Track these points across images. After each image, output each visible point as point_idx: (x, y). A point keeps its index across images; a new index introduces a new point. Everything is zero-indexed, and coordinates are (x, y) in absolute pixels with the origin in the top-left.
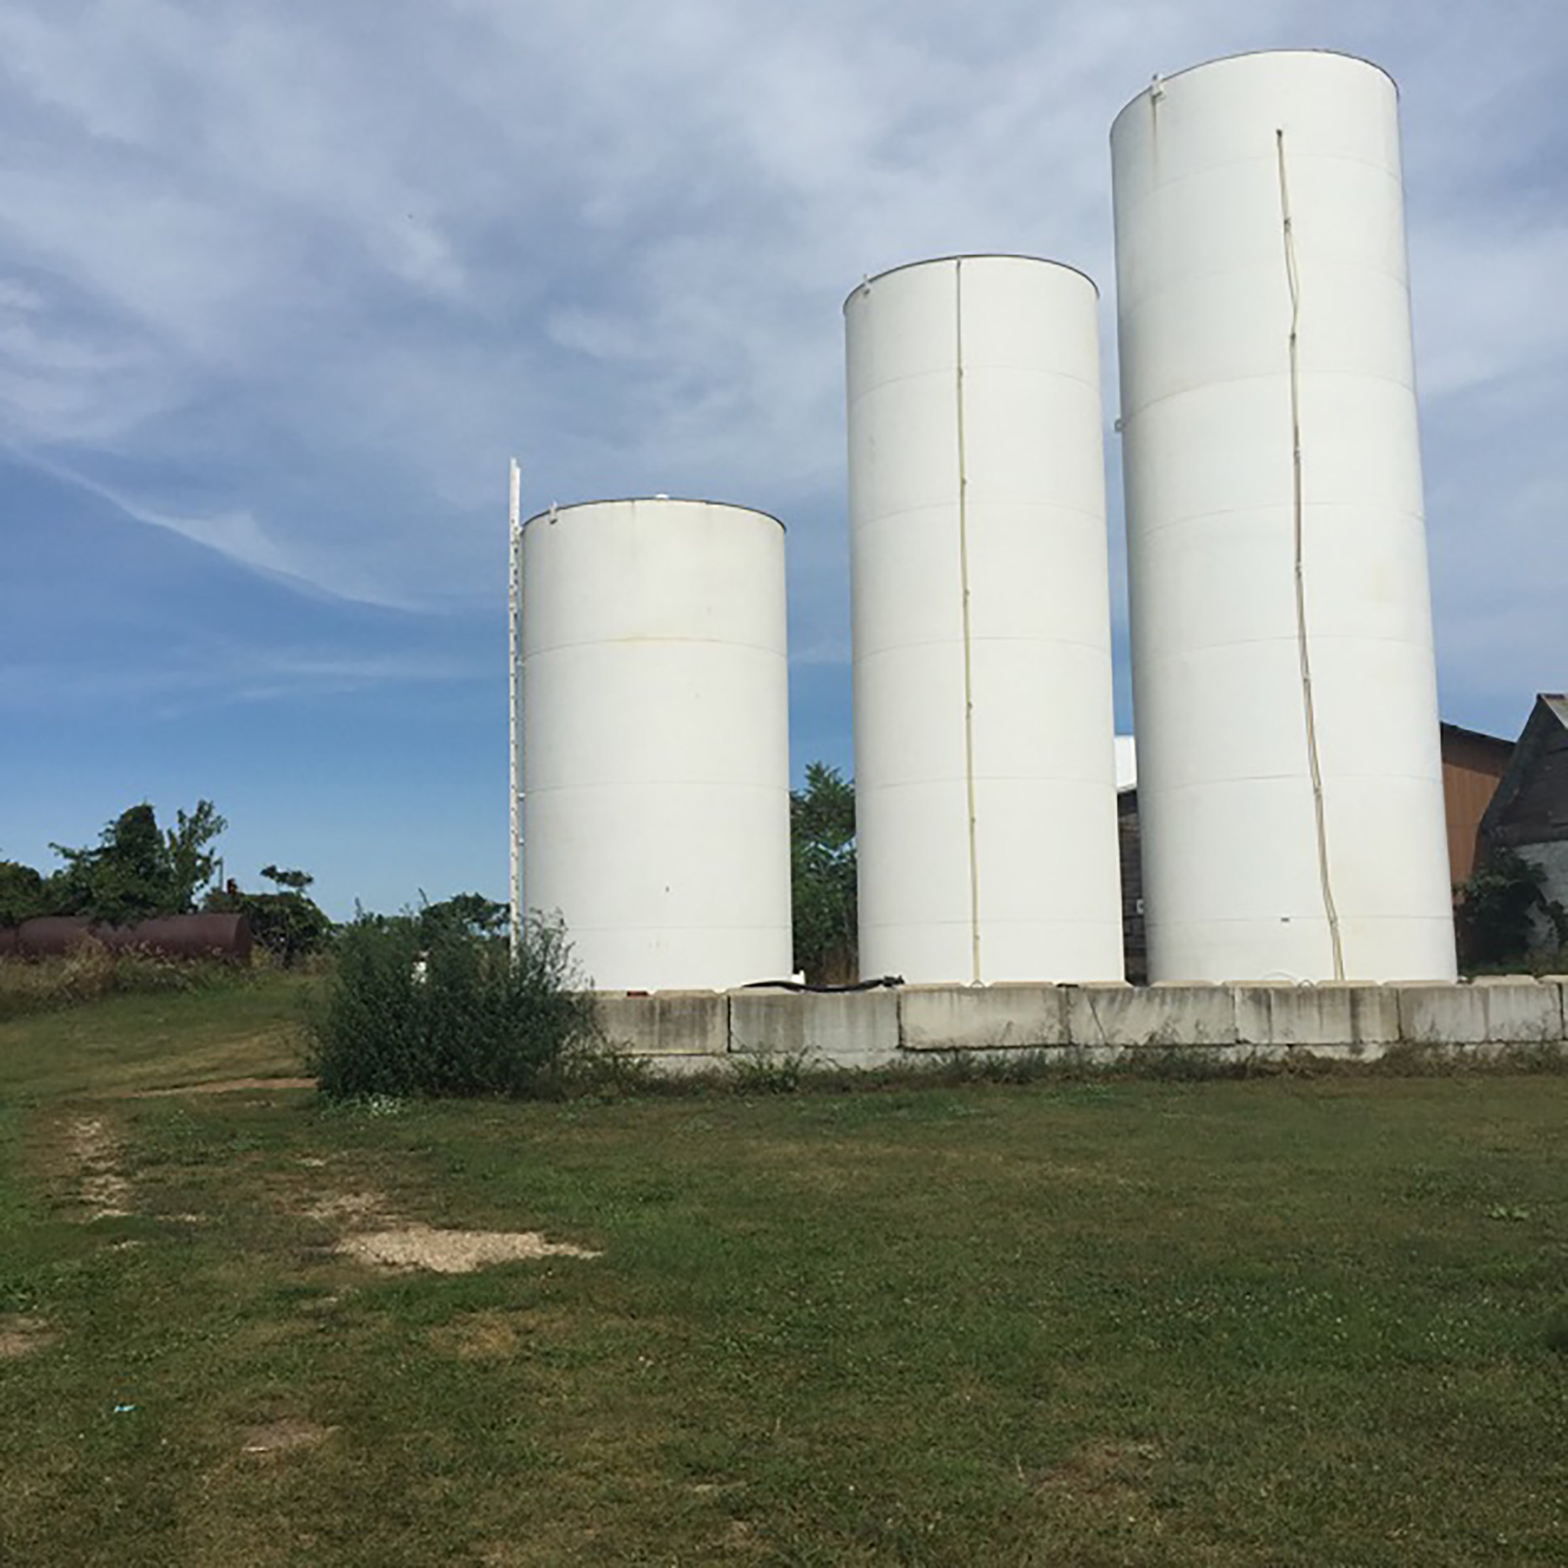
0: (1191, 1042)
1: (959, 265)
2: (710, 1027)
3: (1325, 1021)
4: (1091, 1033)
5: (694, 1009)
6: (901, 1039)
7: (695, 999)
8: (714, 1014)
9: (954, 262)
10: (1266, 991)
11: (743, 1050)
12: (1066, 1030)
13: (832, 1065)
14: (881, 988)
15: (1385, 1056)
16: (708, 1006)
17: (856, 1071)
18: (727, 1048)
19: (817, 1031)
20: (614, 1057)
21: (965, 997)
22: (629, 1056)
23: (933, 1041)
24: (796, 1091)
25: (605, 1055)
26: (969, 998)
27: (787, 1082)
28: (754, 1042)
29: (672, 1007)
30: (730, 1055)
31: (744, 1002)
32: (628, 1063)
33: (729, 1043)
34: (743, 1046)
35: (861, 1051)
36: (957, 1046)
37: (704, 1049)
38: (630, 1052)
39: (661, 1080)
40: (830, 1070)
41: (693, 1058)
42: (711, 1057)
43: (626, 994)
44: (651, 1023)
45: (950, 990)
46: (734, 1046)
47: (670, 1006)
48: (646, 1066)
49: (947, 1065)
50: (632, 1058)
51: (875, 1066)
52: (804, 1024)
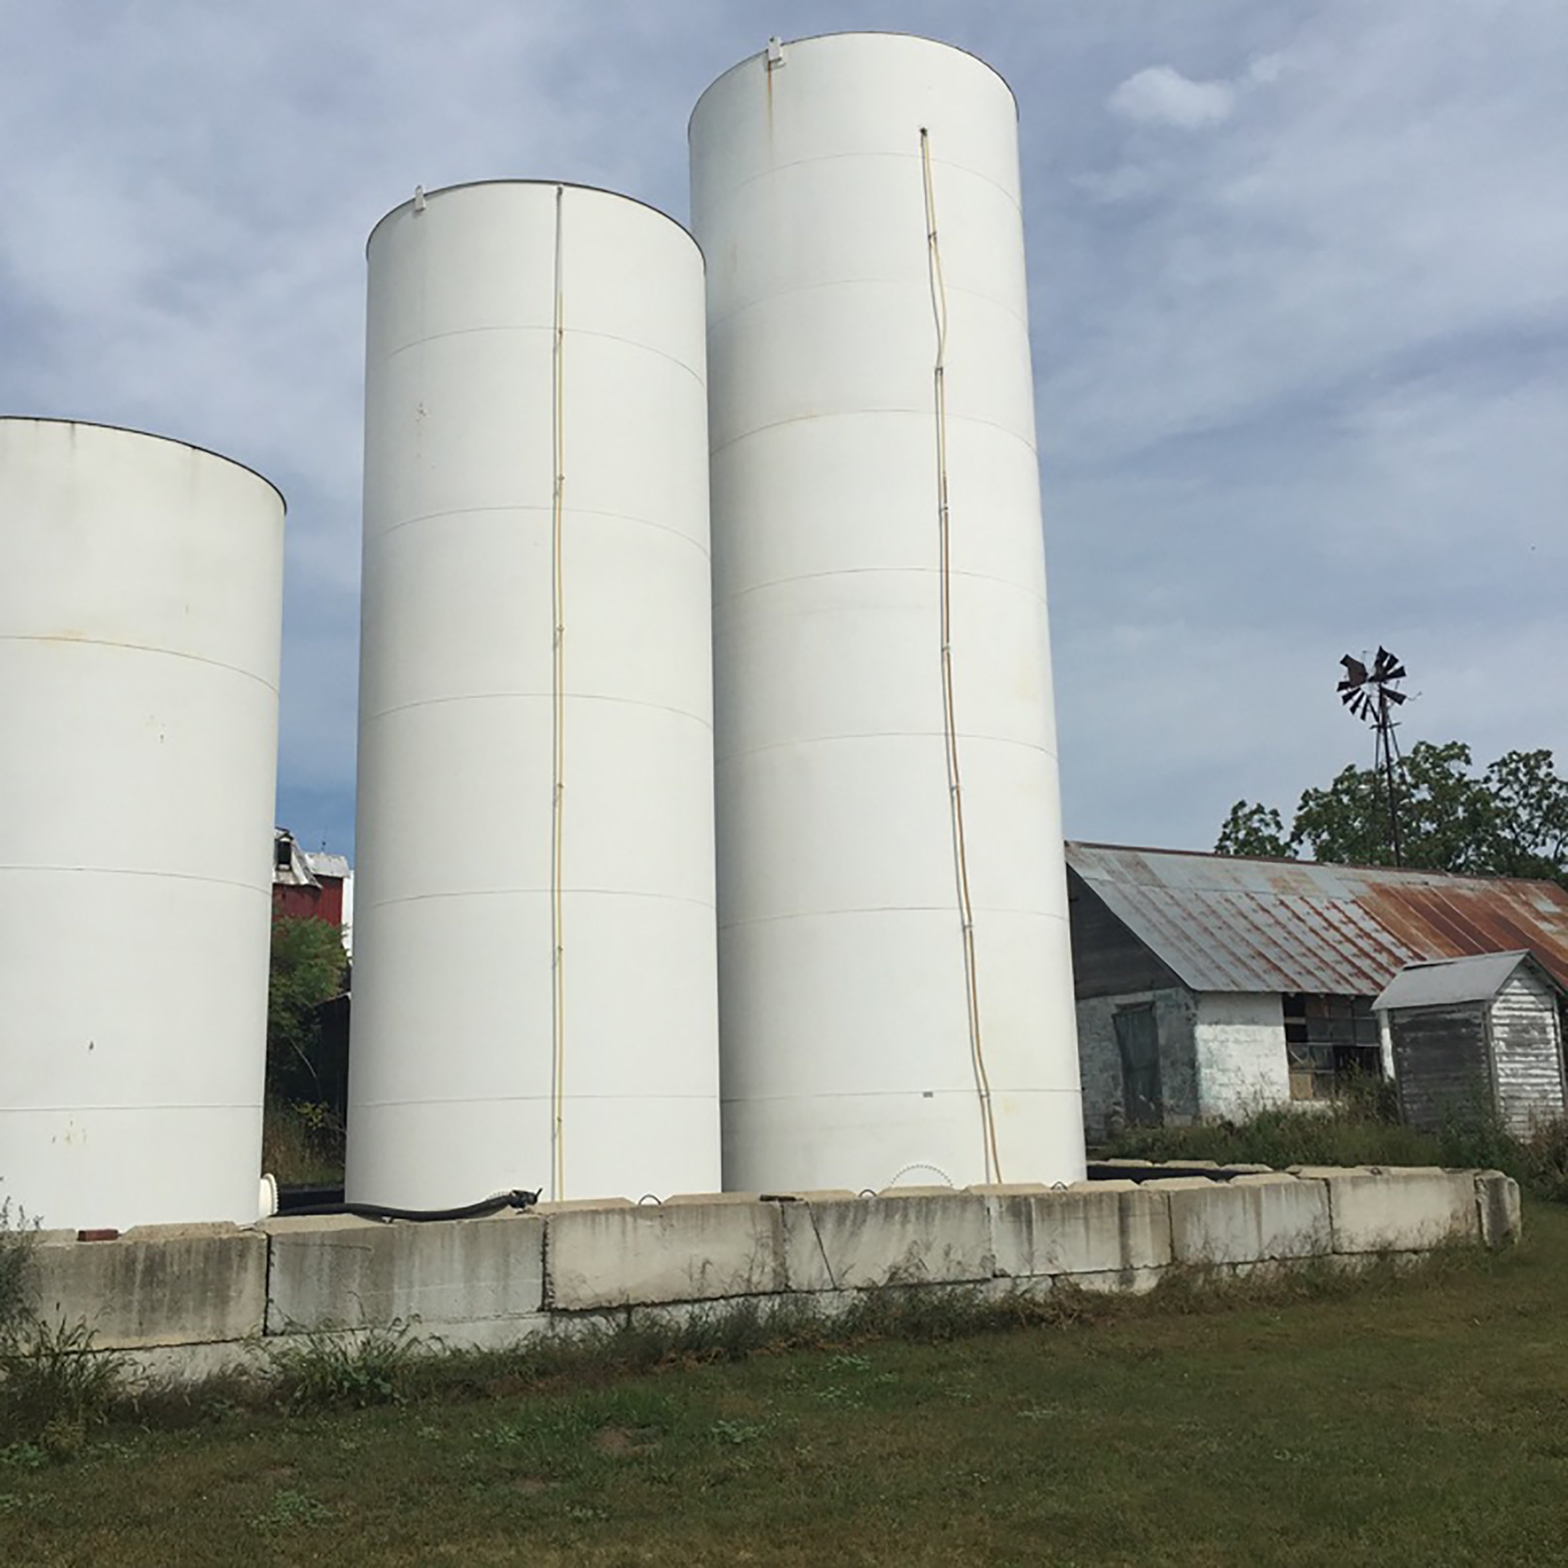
0: (939, 1280)
1: (560, 192)
2: (233, 1293)
3: (1092, 1243)
4: (814, 1273)
5: (207, 1259)
6: (545, 1295)
7: (210, 1242)
8: (243, 1268)
9: (555, 188)
10: (1026, 1198)
12: (781, 1272)
13: (436, 1346)
14: (509, 1212)
15: (1159, 1286)
16: (233, 1255)
17: (476, 1354)
18: (262, 1327)
19: (416, 1289)
20: (55, 1357)
21: (640, 1221)
22: (83, 1353)
23: (597, 1295)
24: (394, 1399)
25: (37, 1355)
26: (649, 1223)
27: (378, 1386)
28: (309, 1315)
29: (168, 1259)
30: (268, 1339)
31: (296, 1244)
32: (83, 1367)
33: (266, 1320)
34: (290, 1323)
35: (485, 1318)
36: (632, 1302)
37: (221, 1332)
38: (88, 1345)
39: (143, 1397)
40: (436, 1356)
41: (201, 1348)
42: (233, 1346)
43: (77, 1236)
44: (127, 1289)
45: (622, 1211)
46: (275, 1323)
47: (163, 1254)
48: (115, 1370)
49: (617, 1335)
50: (90, 1356)
51: (506, 1343)
52: (396, 1276)
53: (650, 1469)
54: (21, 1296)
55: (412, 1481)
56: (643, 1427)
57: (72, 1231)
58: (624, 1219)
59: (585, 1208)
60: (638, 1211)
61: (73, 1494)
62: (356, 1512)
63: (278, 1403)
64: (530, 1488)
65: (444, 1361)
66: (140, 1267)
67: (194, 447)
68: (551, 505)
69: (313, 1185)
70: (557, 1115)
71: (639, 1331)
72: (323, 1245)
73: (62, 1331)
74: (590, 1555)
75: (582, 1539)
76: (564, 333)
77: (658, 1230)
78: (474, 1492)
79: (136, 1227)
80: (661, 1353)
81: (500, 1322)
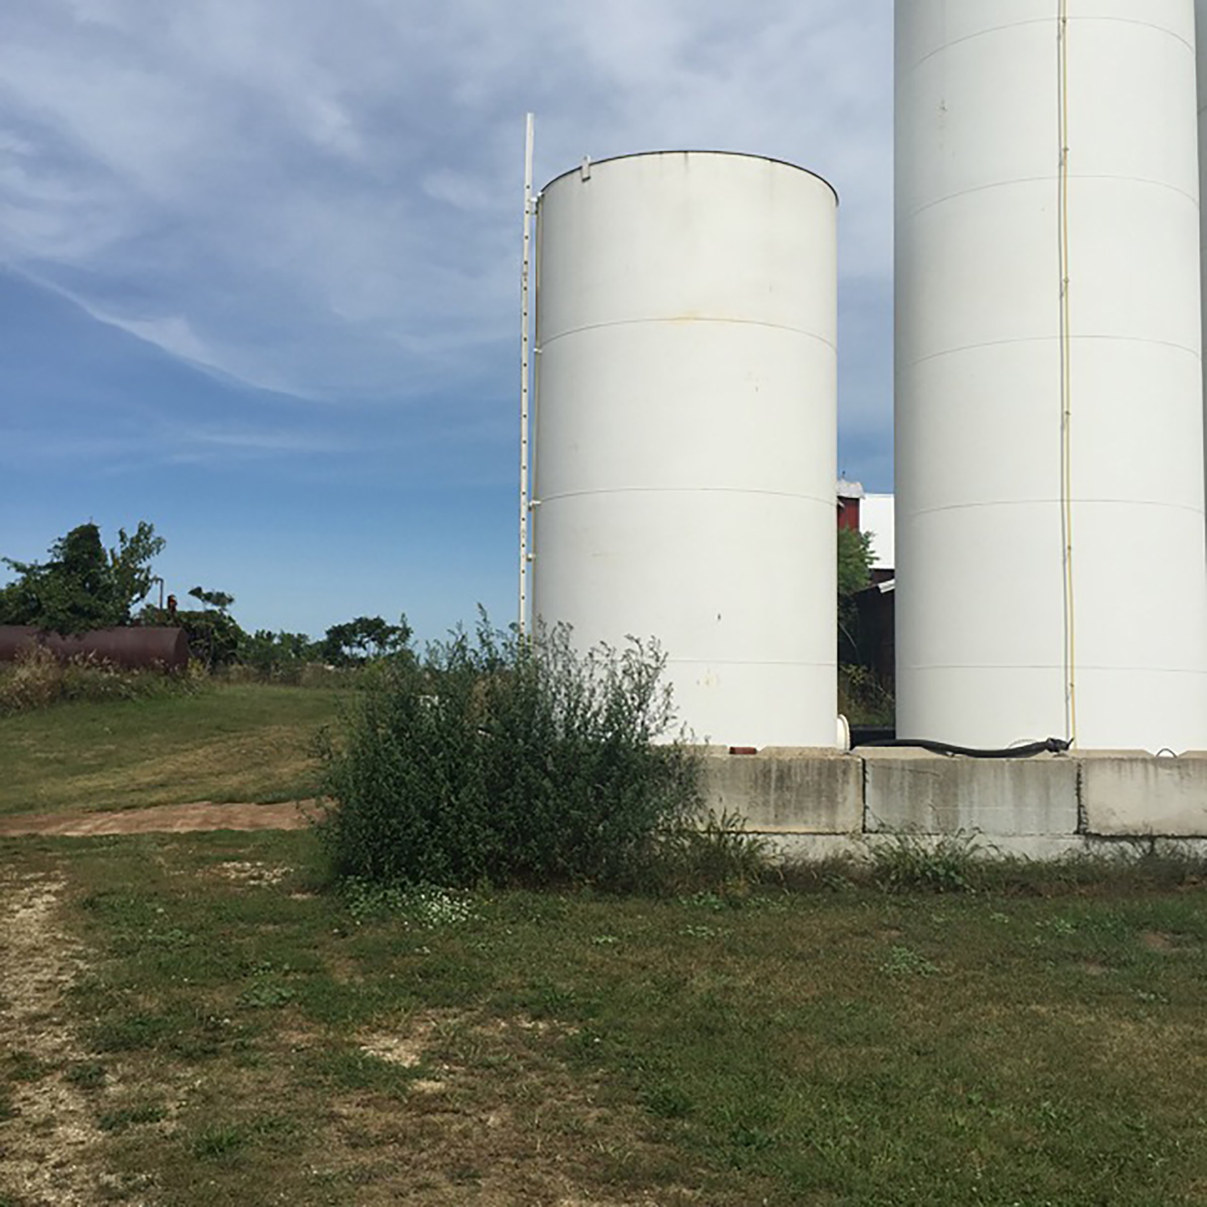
2: (840, 799)
5: (820, 774)
6: (1080, 822)
7: (822, 762)
8: (845, 782)
11: (883, 828)
13: (994, 853)
14: (1046, 755)
16: (839, 772)
17: (1025, 862)
18: (861, 826)
19: (976, 808)
20: (721, 834)
21: (1160, 770)
22: (738, 833)
23: (1125, 826)
24: (965, 889)
25: (708, 831)
26: (1168, 771)
27: (953, 878)
28: (896, 819)
29: (793, 771)
30: (866, 835)
31: (883, 767)
32: (741, 843)
33: (864, 820)
34: (883, 825)
35: (1031, 835)
36: (1155, 833)
37: (833, 827)
38: (743, 826)
39: (782, 867)
40: (994, 860)
41: (818, 837)
42: (842, 838)
43: (728, 750)
44: (766, 791)
45: (1144, 761)
46: (871, 824)
47: (790, 768)
48: (761, 846)
49: (1142, 858)
50: (744, 836)
51: (1050, 856)
52: (960, 797)
53: (1194, 968)
54: (696, 788)
55: (994, 952)
56: (1179, 933)
57: (724, 747)
58: (1146, 769)
59: (1113, 756)
60: (1158, 761)
61: (747, 931)
62: (956, 971)
63: (878, 882)
64: (1094, 970)
65: (999, 864)
66: (774, 775)
67: (772, 160)
68: (1057, 174)
69: (865, 725)
70: (1069, 681)
71: (1162, 856)
72: (903, 769)
73: (724, 816)
74: (1161, 1030)
75: (1150, 1015)
76: (1068, 21)
77: (1177, 778)
78: (1049, 967)
79: (768, 748)
80: (1183, 877)
81: (1044, 839)
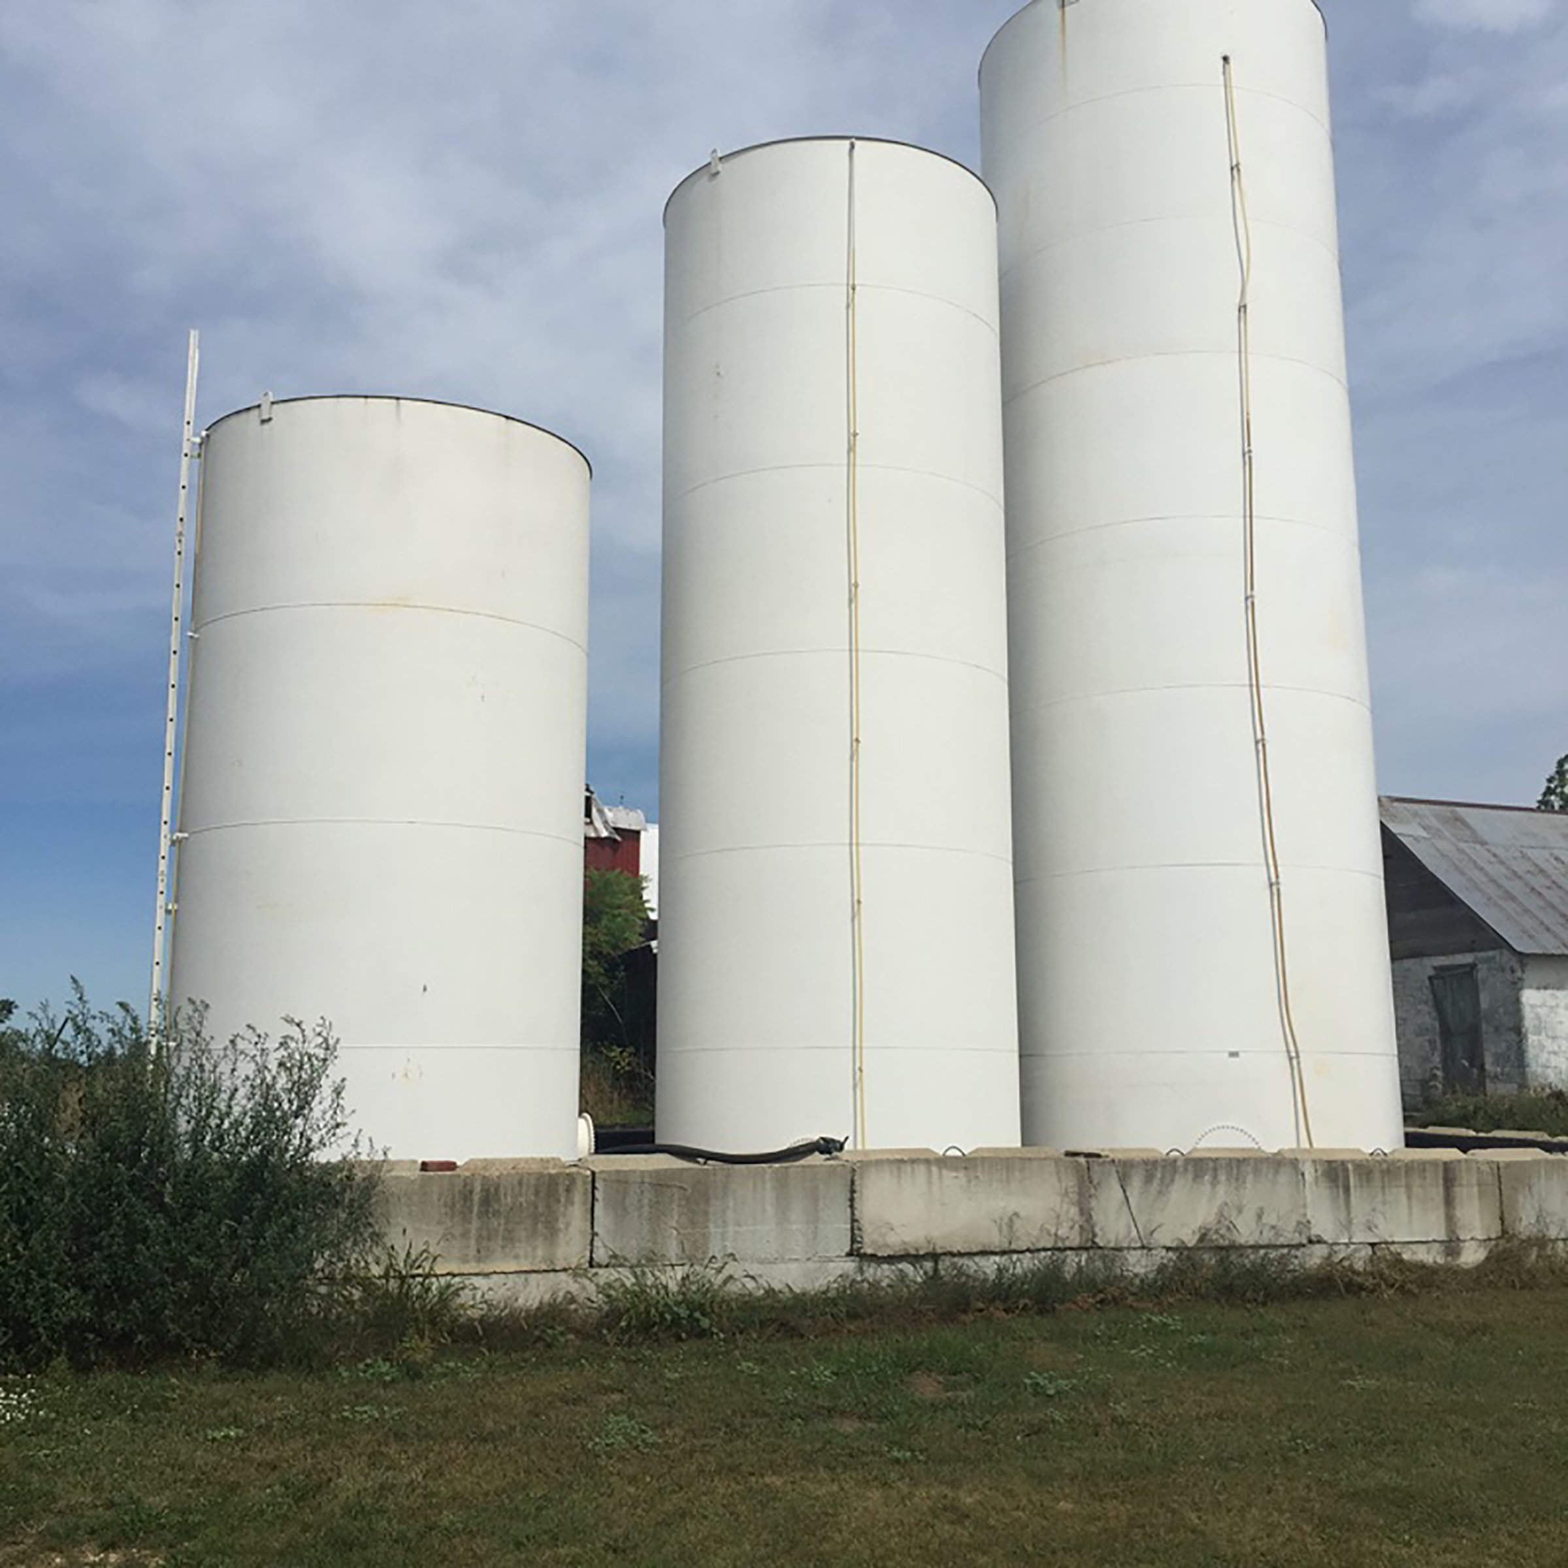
0: (1252, 1242)
1: (852, 146)
2: (561, 1225)
3: (1415, 1210)
4: (1122, 1231)
5: (537, 1193)
6: (853, 1240)
7: (540, 1176)
8: (569, 1202)
9: (847, 143)
10: (1343, 1163)
11: (615, 1261)
12: (1088, 1227)
13: (750, 1284)
14: (817, 1158)
15: (1487, 1259)
16: (561, 1189)
17: (788, 1294)
18: (588, 1258)
19: (731, 1229)
20: (402, 1279)
21: (945, 1172)
22: (427, 1276)
23: (905, 1243)
24: (712, 1333)
25: (386, 1276)
26: (955, 1174)
27: (698, 1320)
28: (632, 1249)
29: (502, 1191)
30: (594, 1270)
31: (618, 1181)
32: (428, 1289)
33: (591, 1252)
34: (615, 1256)
35: (796, 1260)
36: (939, 1251)
37: (552, 1262)
38: (431, 1268)
39: (481, 1320)
40: (750, 1294)
41: (534, 1276)
42: (562, 1276)
43: (419, 1166)
44: (466, 1217)
45: (927, 1162)
46: (601, 1255)
47: (497, 1189)
48: (456, 1293)
49: (924, 1282)
50: (434, 1279)
51: (817, 1285)
52: (711, 1217)
53: (964, 1416)
54: (371, 1220)
55: (734, 1413)
56: (955, 1374)
57: (415, 1162)
58: (929, 1171)
59: (891, 1157)
60: (944, 1162)
61: (423, 1408)
62: (684, 1440)
63: (605, 1331)
64: (849, 1427)
65: (759, 1299)
66: (476, 1198)
67: (507, 418)
68: (845, 462)
69: (623, 1126)
70: (858, 1065)
71: (945, 1279)
72: (643, 1183)
73: (408, 1254)
74: (911, 1495)
75: (901, 1478)
76: (858, 288)
77: (964, 1181)
78: (795, 1426)
79: (472, 1160)
80: (968, 1304)
81: (809, 1264)
